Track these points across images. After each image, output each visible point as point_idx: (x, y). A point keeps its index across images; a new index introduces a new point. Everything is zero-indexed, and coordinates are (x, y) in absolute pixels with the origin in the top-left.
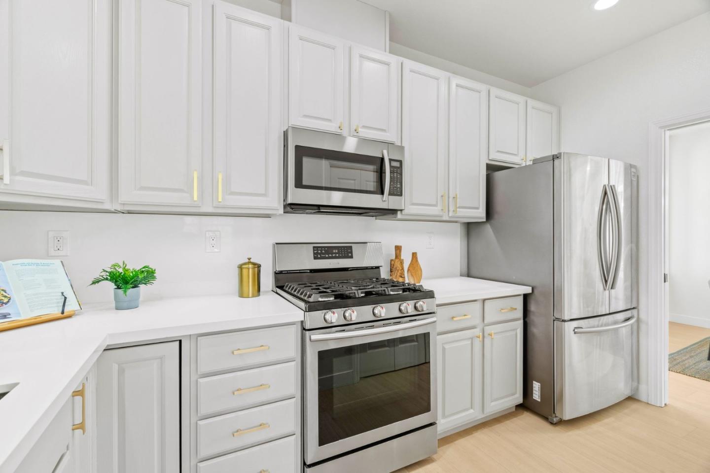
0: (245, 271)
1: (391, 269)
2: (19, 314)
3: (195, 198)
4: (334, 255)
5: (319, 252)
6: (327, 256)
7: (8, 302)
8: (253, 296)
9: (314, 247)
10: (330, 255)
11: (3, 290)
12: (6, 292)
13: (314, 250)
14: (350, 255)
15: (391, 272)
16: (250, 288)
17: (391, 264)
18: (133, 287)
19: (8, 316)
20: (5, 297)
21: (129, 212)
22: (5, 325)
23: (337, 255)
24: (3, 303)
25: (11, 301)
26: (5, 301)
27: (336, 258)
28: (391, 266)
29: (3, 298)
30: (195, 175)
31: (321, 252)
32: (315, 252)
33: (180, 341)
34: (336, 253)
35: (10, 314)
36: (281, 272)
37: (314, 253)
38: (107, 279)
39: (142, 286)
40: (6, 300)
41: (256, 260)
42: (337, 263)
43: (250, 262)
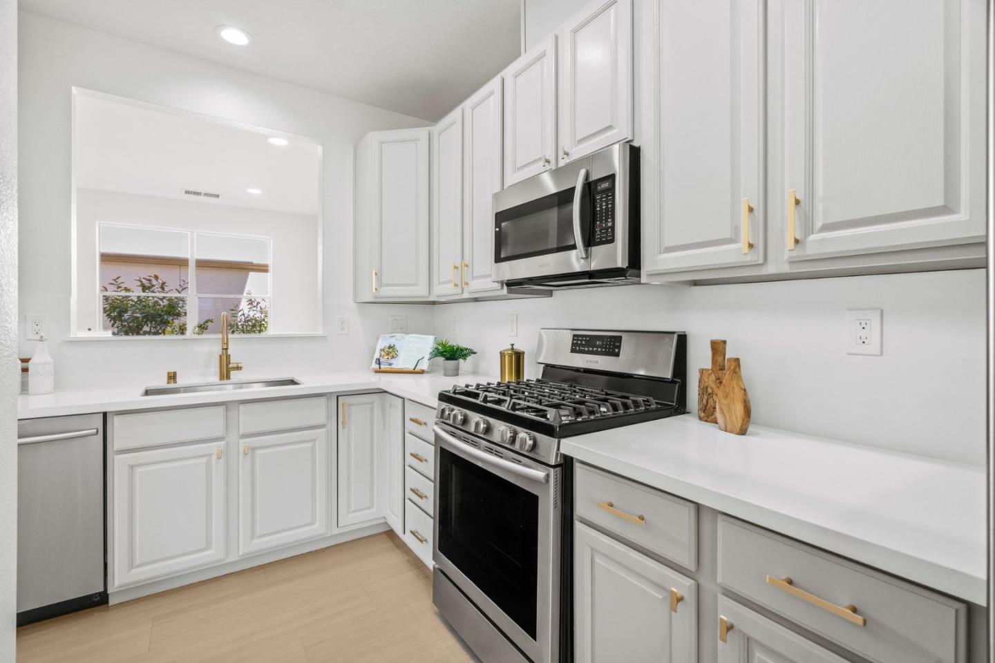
0: (506, 358)
1: (698, 389)
4: (595, 349)
5: (579, 342)
6: (586, 349)
7: (396, 357)
9: (574, 335)
10: (591, 349)
12: (398, 352)
13: (574, 340)
14: (616, 350)
20: (396, 354)
22: (389, 369)
23: (599, 350)
27: (596, 353)
28: (699, 384)
31: (582, 343)
32: (575, 342)
34: (598, 346)
36: (553, 366)
37: (573, 344)
41: (518, 347)
42: (595, 362)
43: (513, 349)
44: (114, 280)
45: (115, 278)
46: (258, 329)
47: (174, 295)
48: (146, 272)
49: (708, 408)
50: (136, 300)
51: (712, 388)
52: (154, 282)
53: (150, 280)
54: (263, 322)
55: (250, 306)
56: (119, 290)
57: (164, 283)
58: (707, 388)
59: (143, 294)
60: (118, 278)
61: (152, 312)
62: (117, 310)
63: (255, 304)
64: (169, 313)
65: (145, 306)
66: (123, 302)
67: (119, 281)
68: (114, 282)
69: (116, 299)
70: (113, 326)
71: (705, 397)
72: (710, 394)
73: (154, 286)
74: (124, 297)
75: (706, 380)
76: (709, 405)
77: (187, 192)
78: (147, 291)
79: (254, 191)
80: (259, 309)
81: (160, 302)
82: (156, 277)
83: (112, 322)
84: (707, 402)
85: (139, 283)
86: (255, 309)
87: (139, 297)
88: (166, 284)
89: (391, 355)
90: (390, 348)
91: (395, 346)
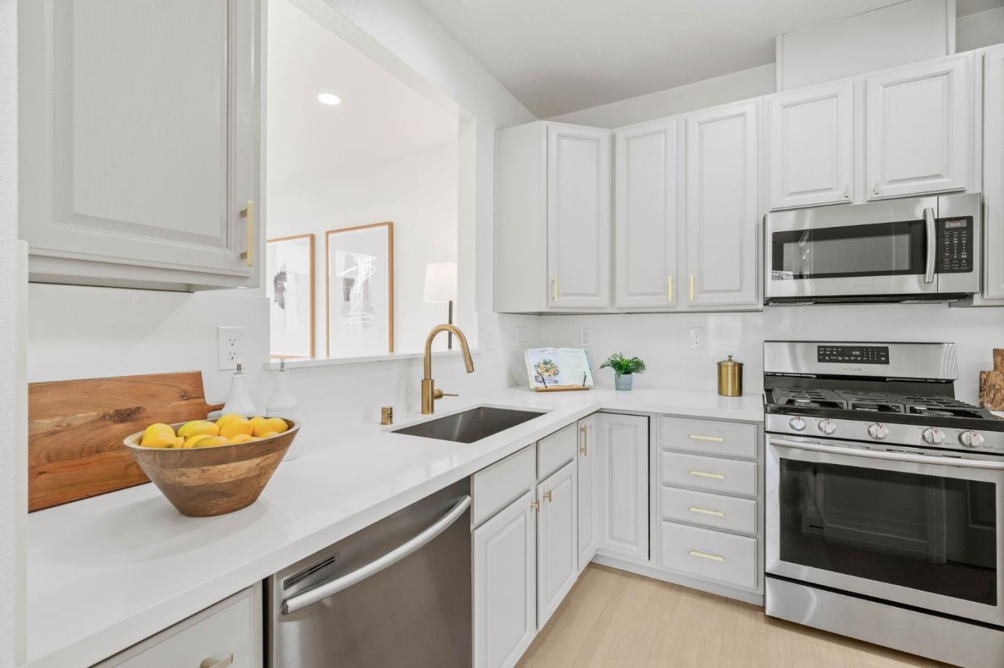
0: (724, 369)
1: (981, 387)
3: (670, 300)
4: (852, 358)
6: (840, 358)
7: (558, 374)
8: (733, 396)
9: (819, 347)
10: (846, 358)
11: (556, 366)
13: (819, 351)
14: (883, 359)
15: (981, 391)
16: (729, 386)
17: (981, 379)
18: (624, 373)
19: (558, 383)
20: (557, 370)
21: (629, 313)
23: (859, 359)
25: (560, 373)
27: (855, 361)
28: (980, 382)
29: (555, 371)
30: (670, 278)
31: (827, 353)
32: (821, 352)
33: (649, 418)
34: (856, 356)
35: (559, 381)
36: (774, 375)
37: (819, 355)
38: (609, 365)
39: (634, 374)
41: (738, 358)
42: (858, 369)
43: (731, 360)
49: (995, 400)
51: (1000, 385)
58: (994, 385)
71: (993, 392)
72: (997, 390)
75: (993, 379)
76: (996, 398)
84: (995, 395)
89: (552, 371)
90: (546, 363)
91: (550, 361)
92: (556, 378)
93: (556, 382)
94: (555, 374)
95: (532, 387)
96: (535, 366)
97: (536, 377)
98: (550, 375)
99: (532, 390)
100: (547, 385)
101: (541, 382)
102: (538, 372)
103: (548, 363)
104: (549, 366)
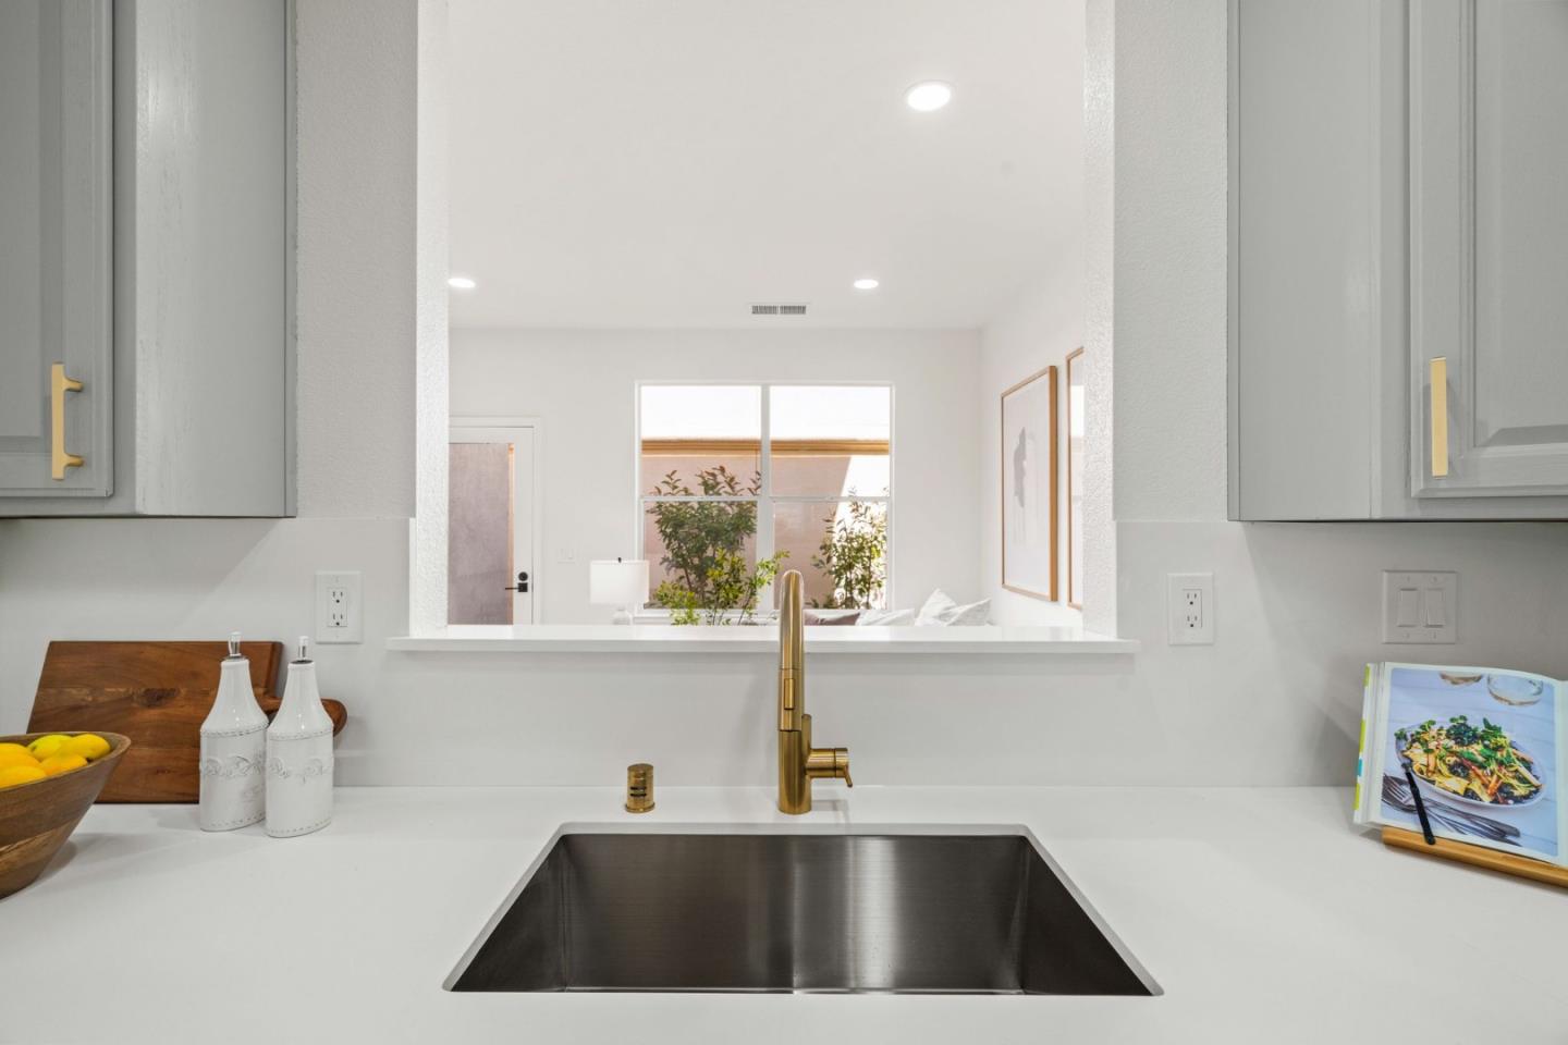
2: (1552, 845)
7: (1526, 797)
11: (1523, 760)
12: (1529, 769)
19: (1510, 838)
20: (1523, 780)
22: (1495, 858)
24: (1510, 796)
25: (1538, 799)
26: (1516, 793)
29: (1515, 782)
35: (1517, 834)
40: (1521, 790)
44: (668, 476)
45: (670, 473)
46: (868, 554)
47: (746, 497)
48: (710, 461)
50: (696, 506)
52: (720, 478)
53: (714, 475)
54: (875, 542)
55: (854, 514)
56: (676, 491)
57: (732, 479)
59: (707, 499)
60: (674, 472)
61: (715, 525)
62: (672, 523)
63: (862, 510)
64: (738, 527)
65: (707, 516)
66: (679, 510)
67: (675, 477)
68: (668, 479)
69: (671, 506)
70: (668, 547)
73: (718, 484)
74: (681, 503)
77: (757, 310)
78: (711, 492)
79: (866, 284)
80: (868, 518)
81: (728, 508)
82: (722, 470)
83: (667, 541)
85: (700, 480)
86: (862, 518)
87: (699, 503)
88: (736, 480)
89: (1495, 775)
90: (1461, 733)
91: (1492, 730)
92: (1506, 816)
93: (1501, 833)
94: (1503, 794)
95: (1358, 818)
96: (1401, 736)
97: (1388, 782)
98: (1469, 793)
99: (1354, 829)
100: (1439, 830)
101: (1407, 809)
102: (1407, 766)
103: (1475, 738)
104: (1476, 750)
